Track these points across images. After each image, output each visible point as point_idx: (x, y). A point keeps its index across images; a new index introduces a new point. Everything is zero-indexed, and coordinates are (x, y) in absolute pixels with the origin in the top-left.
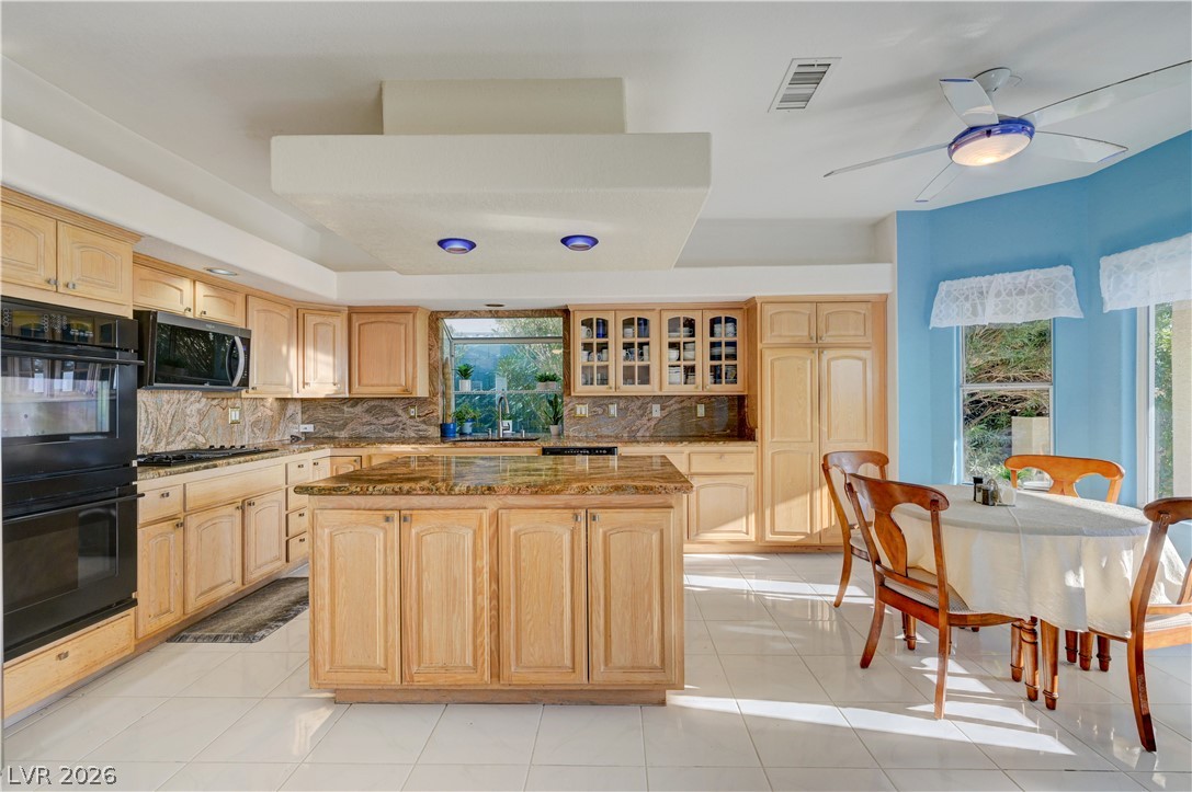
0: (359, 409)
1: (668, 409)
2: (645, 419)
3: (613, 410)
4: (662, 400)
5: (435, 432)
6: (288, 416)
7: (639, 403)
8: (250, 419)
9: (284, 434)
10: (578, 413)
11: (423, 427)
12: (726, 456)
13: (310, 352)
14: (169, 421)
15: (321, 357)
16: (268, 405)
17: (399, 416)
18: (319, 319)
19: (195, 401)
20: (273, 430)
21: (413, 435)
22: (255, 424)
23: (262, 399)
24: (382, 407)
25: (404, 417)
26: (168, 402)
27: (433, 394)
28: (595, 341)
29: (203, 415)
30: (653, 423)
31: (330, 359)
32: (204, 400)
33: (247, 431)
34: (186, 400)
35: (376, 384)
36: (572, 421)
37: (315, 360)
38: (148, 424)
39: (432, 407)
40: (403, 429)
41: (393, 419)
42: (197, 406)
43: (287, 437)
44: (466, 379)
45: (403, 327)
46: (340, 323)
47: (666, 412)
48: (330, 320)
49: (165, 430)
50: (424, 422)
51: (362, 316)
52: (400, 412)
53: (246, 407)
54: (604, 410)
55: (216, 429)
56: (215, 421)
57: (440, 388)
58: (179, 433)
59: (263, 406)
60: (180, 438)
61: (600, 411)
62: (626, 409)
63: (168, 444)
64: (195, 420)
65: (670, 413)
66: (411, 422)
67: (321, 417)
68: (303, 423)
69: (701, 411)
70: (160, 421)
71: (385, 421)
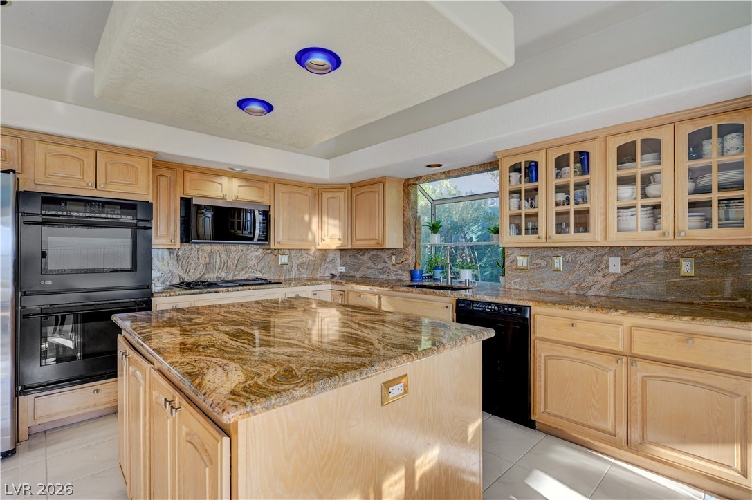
0: (366, 257)
1: (631, 265)
2: (598, 276)
3: (558, 263)
4: (622, 251)
5: (406, 277)
6: (328, 260)
7: (591, 255)
8: (296, 262)
9: (324, 273)
10: (520, 265)
11: (400, 272)
12: (697, 340)
13: (325, 218)
14: (236, 262)
15: (332, 221)
16: (312, 253)
17: (386, 262)
18: (330, 195)
19: (254, 251)
20: (316, 269)
21: (394, 278)
22: (300, 265)
23: (306, 250)
24: (378, 255)
25: (389, 264)
26: (235, 251)
27: (406, 246)
28: (524, 186)
29: (260, 260)
30: (610, 280)
31: (337, 222)
32: (260, 250)
33: (294, 270)
34: (248, 250)
35: (364, 238)
36: (513, 274)
37: (328, 224)
38: (221, 263)
39: (406, 256)
40: (389, 273)
41: (383, 265)
42: (256, 253)
43: (327, 274)
44: (435, 233)
45: (377, 194)
46: (342, 196)
47: (627, 268)
48: (337, 194)
49: (233, 268)
50: (401, 268)
51: (357, 189)
52: (387, 260)
53: (293, 255)
54: (548, 263)
55: (270, 268)
56: (269, 263)
57: (412, 241)
58: (242, 270)
59: (307, 254)
60: (243, 273)
61: (543, 263)
62: (575, 262)
63: (234, 275)
64: (254, 262)
65: (635, 269)
66: (392, 268)
67: (349, 262)
68: (341, 266)
69: (687, 267)
70: (229, 262)
71: (379, 267)
